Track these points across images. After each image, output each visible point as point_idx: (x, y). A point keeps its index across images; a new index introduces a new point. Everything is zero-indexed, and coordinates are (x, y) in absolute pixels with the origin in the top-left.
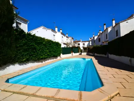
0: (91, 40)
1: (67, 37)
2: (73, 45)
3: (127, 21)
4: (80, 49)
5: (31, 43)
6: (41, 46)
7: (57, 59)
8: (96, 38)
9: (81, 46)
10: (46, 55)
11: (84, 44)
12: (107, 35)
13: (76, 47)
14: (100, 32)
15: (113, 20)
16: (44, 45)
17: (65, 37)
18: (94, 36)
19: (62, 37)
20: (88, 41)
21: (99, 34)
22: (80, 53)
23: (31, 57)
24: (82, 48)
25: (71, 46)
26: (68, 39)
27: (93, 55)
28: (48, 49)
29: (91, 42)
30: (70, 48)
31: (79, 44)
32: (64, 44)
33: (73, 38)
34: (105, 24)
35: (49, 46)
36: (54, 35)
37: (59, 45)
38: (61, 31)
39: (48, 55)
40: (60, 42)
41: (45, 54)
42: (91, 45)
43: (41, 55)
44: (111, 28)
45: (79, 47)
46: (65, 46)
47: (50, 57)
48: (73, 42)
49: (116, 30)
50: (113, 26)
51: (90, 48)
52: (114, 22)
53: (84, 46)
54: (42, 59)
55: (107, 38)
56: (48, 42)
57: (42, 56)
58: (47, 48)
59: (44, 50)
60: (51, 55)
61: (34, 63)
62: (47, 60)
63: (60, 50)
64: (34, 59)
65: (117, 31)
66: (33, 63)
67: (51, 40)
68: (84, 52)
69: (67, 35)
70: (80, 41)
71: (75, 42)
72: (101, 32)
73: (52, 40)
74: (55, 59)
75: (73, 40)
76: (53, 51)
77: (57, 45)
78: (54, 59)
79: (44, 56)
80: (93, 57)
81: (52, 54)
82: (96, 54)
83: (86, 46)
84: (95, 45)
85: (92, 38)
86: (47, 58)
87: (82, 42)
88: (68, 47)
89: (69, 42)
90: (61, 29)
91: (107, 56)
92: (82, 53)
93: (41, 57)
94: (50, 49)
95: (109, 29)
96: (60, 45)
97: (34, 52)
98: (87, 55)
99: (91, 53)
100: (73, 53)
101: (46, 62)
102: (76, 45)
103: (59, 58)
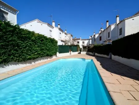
0: (91, 38)
1: (65, 34)
2: (72, 43)
3: (133, 18)
4: (79, 47)
5: (10, 37)
6: (27, 42)
7: (52, 59)
8: (97, 36)
9: (81, 44)
10: (36, 54)
11: (83, 43)
12: (109, 33)
13: (75, 46)
14: (101, 30)
15: (117, 17)
16: (33, 41)
17: (64, 34)
18: (94, 34)
19: (60, 33)
20: (88, 39)
21: (100, 32)
22: (79, 52)
23: (11, 57)
24: (81, 47)
25: (70, 44)
26: (66, 36)
27: (93, 54)
28: (38, 47)
29: (91, 40)
30: (68, 45)
31: (78, 42)
32: (62, 41)
33: (72, 36)
34: (108, 21)
35: (40, 43)
36: (51, 31)
37: (54, 42)
38: (59, 26)
39: (39, 54)
40: (56, 39)
41: (35, 52)
42: (91, 43)
43: (27, 54)
44: (115, 25)
45: (79, 45)
46: (63, 44)
47: (42, 57)
48: (72, 39)
49: (120, 28)
50: (116, 23)
51: (89, 47)
52: (118, 18)
53: (83, 44)
54: (30, 59)
55: (109, 37)
56: (39, 37)
57: (30, 55)
58: (37, 45)
59: (33, 48)
60: (43, 55)
61: (18, 65)
62: (38, 61)
63: (56, 48)
64: (16, 60)
65: (121, 30)
66: (16, 64)
67: (43, 36)
68: (83, 51)
69: (66, 32)
70: (80, 39)
71: (74, 40)
72: (103, 30)
73: (45, 36)
74: (49, 59)
75: (72, 37)
76: (46, 49)
77: (52, 42)
78: (47, 59)
79: (32, 56)
80: (94, 57)
81: (45, 53)
82: (96, 54)
83: (85, 44)
84: (96, 44)
85: (93, 36)
86: (37, 58)
87: (82, 40)
88: (67, 45)
89: (67, 40)
90: (59, 25)
91: (109, 57)
92: (81, 52)
93: (27, 57)
94: (42, 46)
95: (113, 27)
96: (57, 42)
97: (17, 51)
98: (87, 54)
99: (91, 52)
100: (72, 52)
101: (37, 62)
102: (76, 43)
103: (54, 57)
